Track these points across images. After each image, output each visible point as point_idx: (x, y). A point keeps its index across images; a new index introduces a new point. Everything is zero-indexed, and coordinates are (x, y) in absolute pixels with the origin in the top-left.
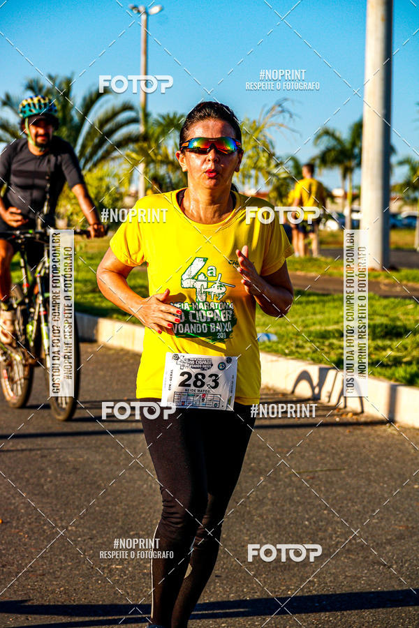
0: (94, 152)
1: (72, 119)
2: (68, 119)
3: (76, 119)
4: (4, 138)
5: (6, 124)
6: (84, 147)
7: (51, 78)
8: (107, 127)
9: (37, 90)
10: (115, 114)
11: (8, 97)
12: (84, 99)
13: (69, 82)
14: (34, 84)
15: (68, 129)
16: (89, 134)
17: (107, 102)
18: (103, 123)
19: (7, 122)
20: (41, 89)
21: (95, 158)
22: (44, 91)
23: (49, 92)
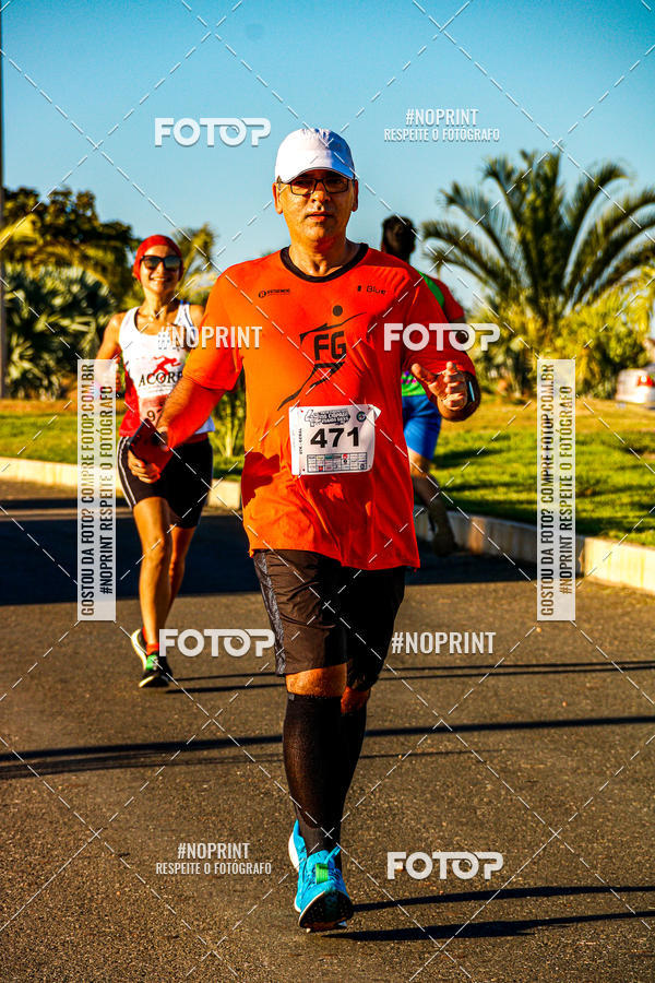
0: (596, 274)
1: (560, 220)
2: (554, 220)
3: (567, 220)
4: (451, 257)
5: (453, 233)
6: (579, 265)
7: (525, 155)
8: (617, 232)
9: (502, 176)
10: (631, 210)
11: (457, 190)
12: (580, 187)
13: (555, 162)
14: (498, 168)
15: (554, 238)
16: (587, 243)
17: (618, 189)
18: (611, 225)
19: (456, 230)
20: (509, 175)
21: (598, 283)
22: (515, 177)
23: (522, 180)
